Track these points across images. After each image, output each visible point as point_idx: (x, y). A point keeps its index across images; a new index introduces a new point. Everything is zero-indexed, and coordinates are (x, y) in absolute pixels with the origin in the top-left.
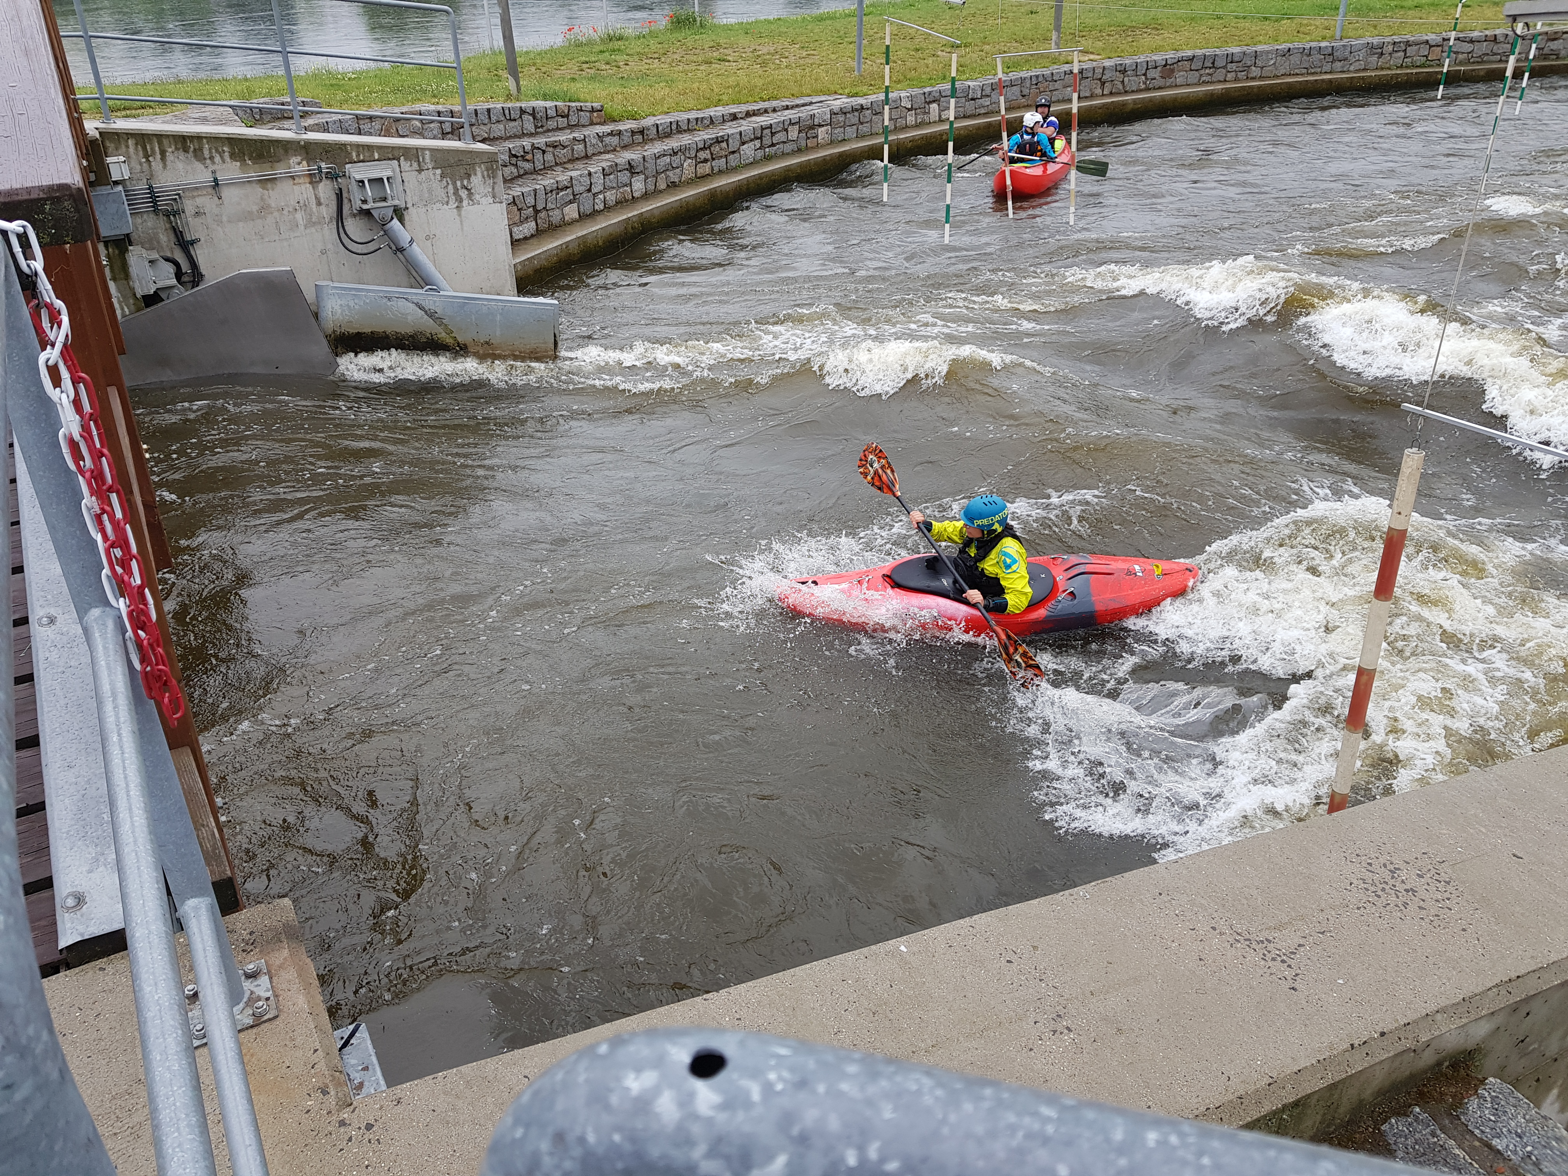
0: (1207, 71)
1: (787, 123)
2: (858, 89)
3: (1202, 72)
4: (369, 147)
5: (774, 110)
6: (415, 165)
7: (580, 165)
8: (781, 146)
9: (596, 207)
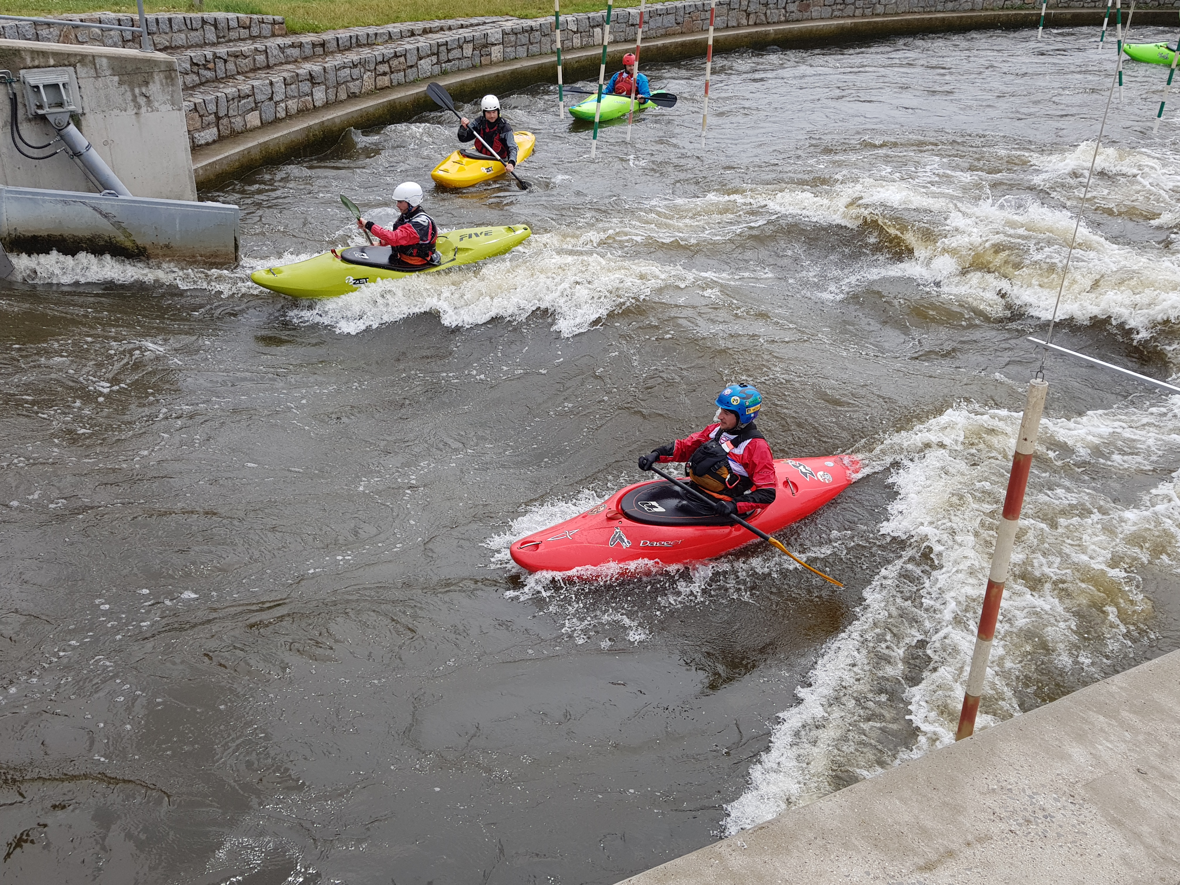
0: (839, 7)
1: (461, 41)
2: (528, 12)
3: (834, 7)
4: (44, 54)
5: (450, 29)
6: (92, 72)
7: (262, 74)
8: (457, 62)
9: (278, 115)
